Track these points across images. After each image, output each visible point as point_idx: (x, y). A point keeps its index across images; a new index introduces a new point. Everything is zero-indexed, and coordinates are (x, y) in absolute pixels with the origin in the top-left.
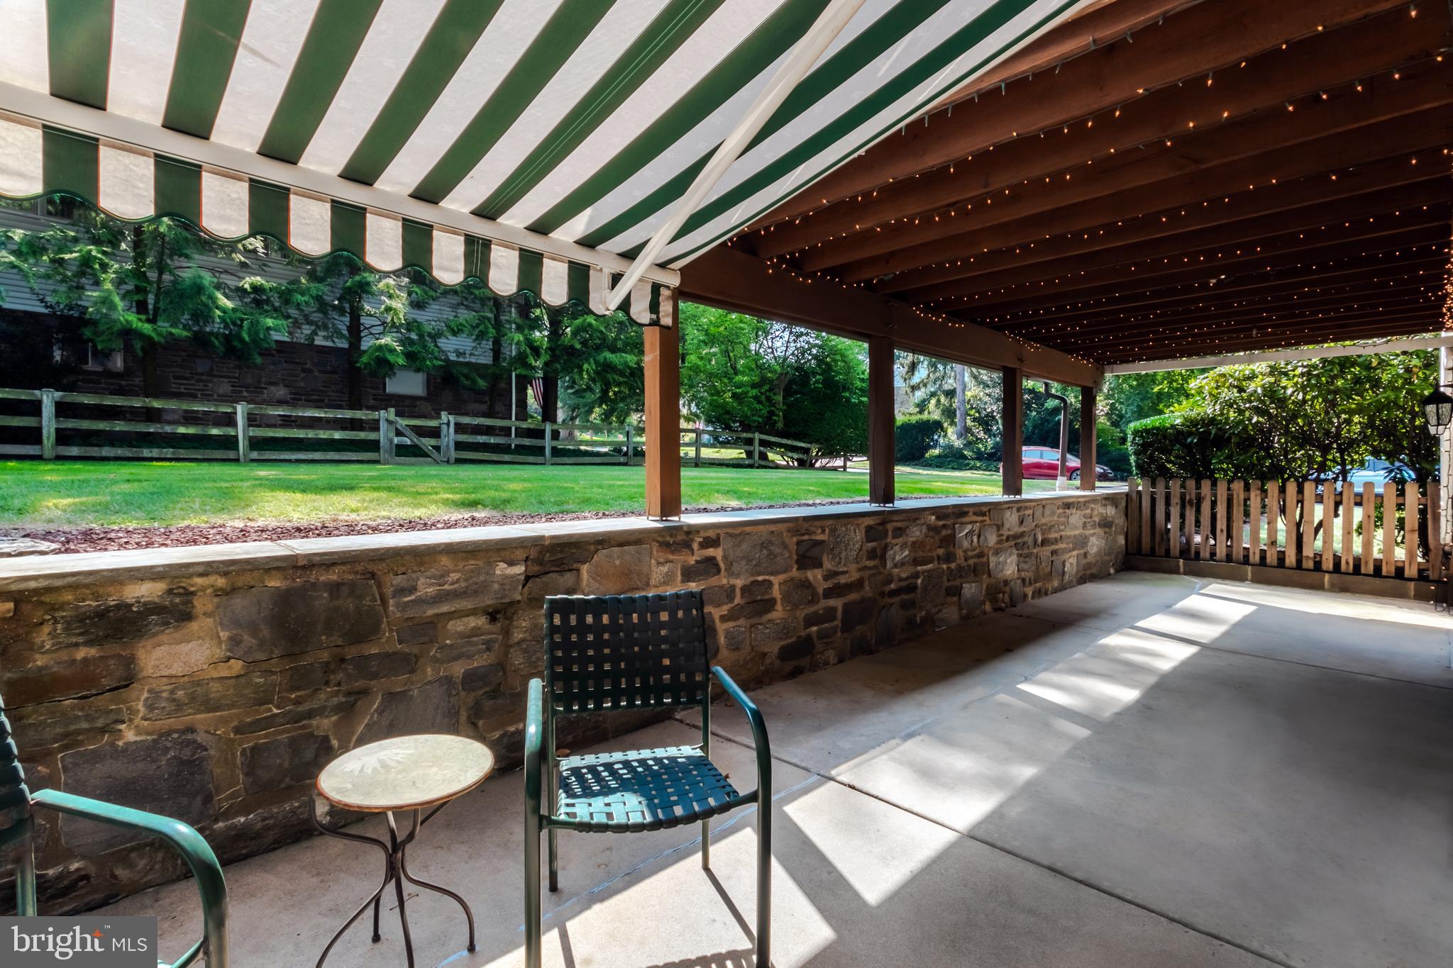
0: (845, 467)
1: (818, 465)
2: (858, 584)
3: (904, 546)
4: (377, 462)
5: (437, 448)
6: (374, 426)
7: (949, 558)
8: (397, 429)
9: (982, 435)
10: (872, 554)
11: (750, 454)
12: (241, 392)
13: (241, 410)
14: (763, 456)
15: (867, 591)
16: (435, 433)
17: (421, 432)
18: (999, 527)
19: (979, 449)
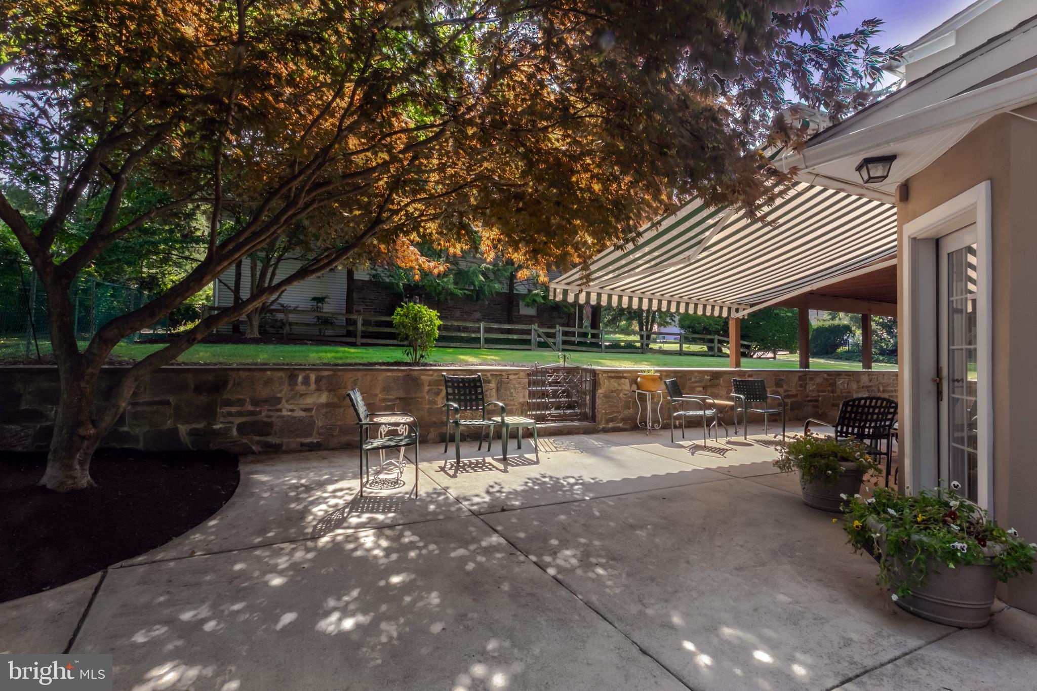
0: (774, 358)
1: (755, 356)
2: (796, 396)
3: (813, 384)
4: (530, 350)
5: (554, 344)
6: (528, 332)
7: (833, 391)
8: (538, 334)
9: (885, 335)
10: (801, 386)
11: (710, 349)
12: (481, 317)
13: (482, 325)
14: (720, 350)
15: (799, 399)
16: (553, 336)
17: (549, 335)
18: (858, 382)
19: (882, 347)
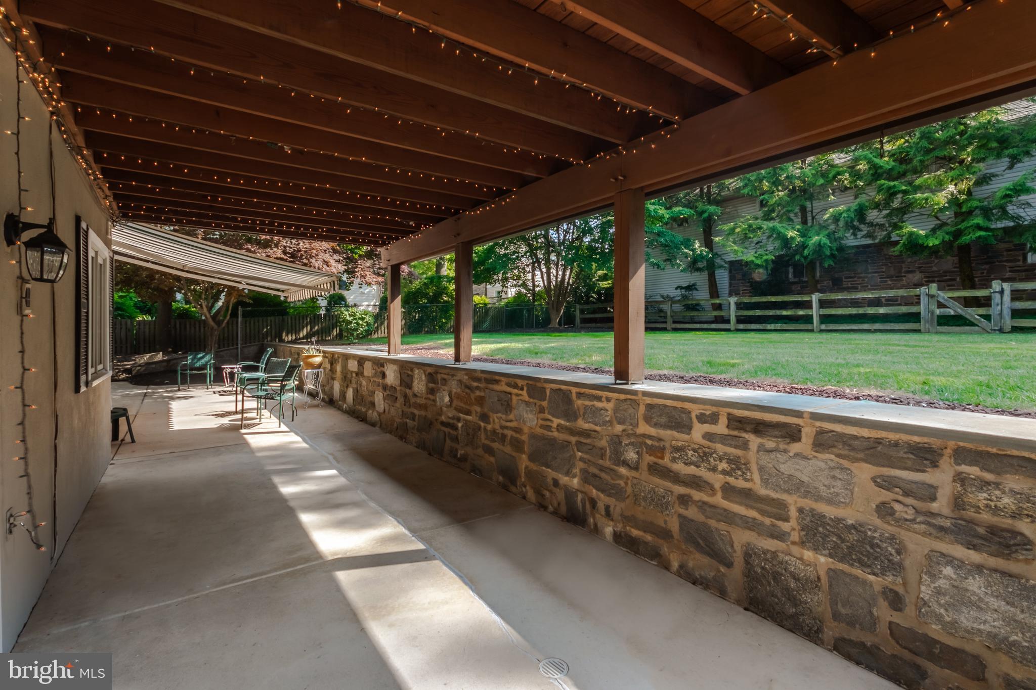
4: (918, 331)
5: (987, 317)
8: (938, 302)
12: (886, 281)
16: (984, 302)
17: (967, 302)
